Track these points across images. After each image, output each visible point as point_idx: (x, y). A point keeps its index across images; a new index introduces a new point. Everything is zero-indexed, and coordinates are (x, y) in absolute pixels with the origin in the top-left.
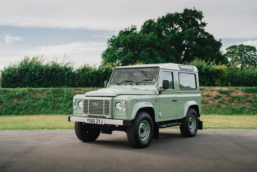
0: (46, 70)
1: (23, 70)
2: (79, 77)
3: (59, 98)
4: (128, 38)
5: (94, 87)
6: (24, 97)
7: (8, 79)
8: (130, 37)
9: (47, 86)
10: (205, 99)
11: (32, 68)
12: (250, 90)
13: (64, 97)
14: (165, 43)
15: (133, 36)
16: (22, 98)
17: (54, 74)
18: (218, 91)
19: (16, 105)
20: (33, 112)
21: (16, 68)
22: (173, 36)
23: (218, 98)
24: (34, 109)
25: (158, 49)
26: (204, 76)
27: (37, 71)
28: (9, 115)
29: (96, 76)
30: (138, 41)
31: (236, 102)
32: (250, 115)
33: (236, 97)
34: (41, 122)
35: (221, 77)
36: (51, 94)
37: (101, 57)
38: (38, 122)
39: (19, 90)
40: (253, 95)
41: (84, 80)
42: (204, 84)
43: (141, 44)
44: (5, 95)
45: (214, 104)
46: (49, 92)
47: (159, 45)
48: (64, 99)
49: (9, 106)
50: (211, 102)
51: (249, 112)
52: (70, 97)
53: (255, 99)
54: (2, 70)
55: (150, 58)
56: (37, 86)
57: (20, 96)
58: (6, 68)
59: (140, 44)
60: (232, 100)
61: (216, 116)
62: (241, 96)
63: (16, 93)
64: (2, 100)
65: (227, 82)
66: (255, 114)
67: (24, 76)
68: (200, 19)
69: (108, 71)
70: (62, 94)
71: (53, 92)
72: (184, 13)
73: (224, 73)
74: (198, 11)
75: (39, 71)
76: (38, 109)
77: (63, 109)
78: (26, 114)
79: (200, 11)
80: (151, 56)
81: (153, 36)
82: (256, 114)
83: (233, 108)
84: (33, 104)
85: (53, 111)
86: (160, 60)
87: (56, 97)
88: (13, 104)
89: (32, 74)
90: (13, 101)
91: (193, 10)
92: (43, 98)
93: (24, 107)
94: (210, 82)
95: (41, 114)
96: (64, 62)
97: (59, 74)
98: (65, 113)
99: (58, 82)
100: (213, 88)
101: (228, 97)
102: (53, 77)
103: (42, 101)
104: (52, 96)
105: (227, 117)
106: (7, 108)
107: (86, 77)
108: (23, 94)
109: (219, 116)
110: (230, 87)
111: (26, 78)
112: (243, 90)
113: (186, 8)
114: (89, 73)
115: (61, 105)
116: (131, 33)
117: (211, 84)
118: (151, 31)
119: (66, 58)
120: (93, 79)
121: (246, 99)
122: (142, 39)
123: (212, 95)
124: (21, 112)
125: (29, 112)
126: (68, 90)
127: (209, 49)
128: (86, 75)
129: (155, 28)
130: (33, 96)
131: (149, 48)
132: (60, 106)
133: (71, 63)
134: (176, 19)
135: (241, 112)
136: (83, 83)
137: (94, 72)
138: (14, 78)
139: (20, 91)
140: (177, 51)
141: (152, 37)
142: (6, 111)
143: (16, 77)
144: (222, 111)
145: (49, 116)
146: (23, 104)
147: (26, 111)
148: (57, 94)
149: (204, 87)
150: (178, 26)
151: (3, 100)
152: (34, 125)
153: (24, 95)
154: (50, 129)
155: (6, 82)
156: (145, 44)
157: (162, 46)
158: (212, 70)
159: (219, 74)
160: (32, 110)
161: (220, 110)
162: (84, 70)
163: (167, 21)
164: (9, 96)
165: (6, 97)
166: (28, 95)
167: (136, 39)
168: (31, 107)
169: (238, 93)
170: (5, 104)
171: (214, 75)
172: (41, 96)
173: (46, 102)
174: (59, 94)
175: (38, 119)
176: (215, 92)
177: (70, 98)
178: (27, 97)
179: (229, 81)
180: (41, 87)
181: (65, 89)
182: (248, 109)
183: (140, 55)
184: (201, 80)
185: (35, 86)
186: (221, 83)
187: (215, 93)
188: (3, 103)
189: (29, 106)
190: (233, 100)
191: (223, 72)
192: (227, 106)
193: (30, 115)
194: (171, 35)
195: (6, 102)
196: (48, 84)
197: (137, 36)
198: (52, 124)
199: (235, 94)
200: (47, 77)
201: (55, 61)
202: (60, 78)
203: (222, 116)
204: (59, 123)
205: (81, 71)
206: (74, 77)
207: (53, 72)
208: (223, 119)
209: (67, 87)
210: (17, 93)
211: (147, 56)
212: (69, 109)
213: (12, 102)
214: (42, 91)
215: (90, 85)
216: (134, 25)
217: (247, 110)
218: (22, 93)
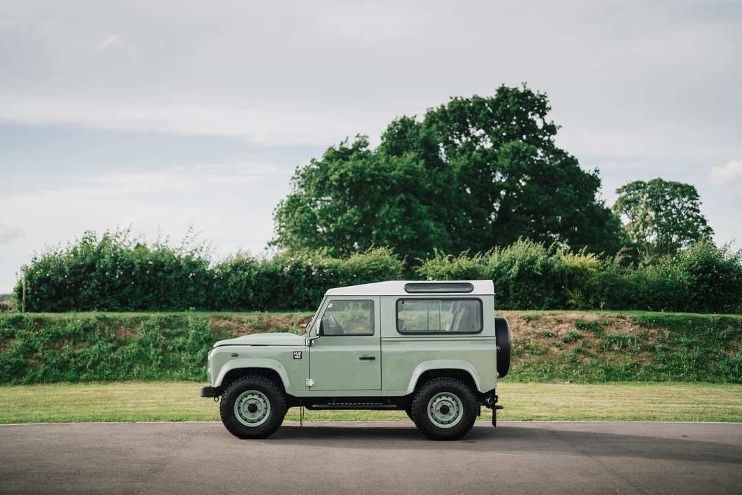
0: (140, 268)
1: (81, 267)
2: (223, 285)
3: (176, 339)
4: (349, 170)
5: (262, 310)
6: (89, 335)
7: (42, 288)
8: (354, 167)
9: (142, 308)
10: (540, 344)
11: (104, 262)
12: (651, 321)
13: (188, 338)
14: (445, 181)
15: (360, 163)
16: (82, 339)
17: (160, 277)
18: (574, 322)
19: (71, 358)
20: (111, 374)
21: (62, 261)
22: (467, 162)
23: (573, 342)
24: (116, 367)
25: (427, 197)
26: (540, 282)
27: (118, 270)
28: (53, 382)
29: (266, 282)
30: (372, 176)
31: (617, 352)
32: (649, 384)
33: (618, 338)
34: (144, 401)
35: (584, 285)
36: (156, 329)
37: (274, 217)
38: (137, 401)
39: (75, 319)
40: (659, 332)
41: (237, 293)
42: (541, 302)
43: (380, 184)
44: (42, 331)
45: (563, 355)
46: (152, 323)
47: (430, 187)
48: (190, 341)
49: (52, 360)
50: (556, 351)
51: (647, 375)
52: (203, 337)
53: (663, 341)
54: (28, 265)
55: (404, 223)
56: (117, 306)
57: (77, 334)
58: (37, 261)
59: (379, 187)
60: (606, 344)
61: (566, 387)
62: (628, 335)
63: (67, 327)
64: (34, 345)
65: (598, 299)
66: (660, 381)
67: (83, 282)
68: (542, 115)
69: (298, 269)
70: (184, 329)
71: (160, 324)
72: (498, 99)
73: (590, 275)
74: (536, 94)
75: (122, 268)
76: (125, 368)
77: (187, 368)
78: (95, 379)
79: (542, 93)
80: (407, 217)
81: (414, 163)
82: (663, 381)
83: (609, 366)
84: (112, 354)
85: (163, 372)
86: (434, 229)
87: (168, 336)
88: (63, 354)
89: (105, 277)
90: (62, 348)
91: (521, 90)
92: (136, 340)
93: (89, 363)
94: (556, 298)
95: (132, 380)
96: (186, 245)
97: (172, 277)
98: (192, 378)
99: (171, 296)
100: (562, 314)
101: (599, 338)
102: (159, 284)
103: (132, 348)
104: (158, 334)
105: (591, 389)
106: (47, 364)
107: (242, 285)
108: (86, 330)
109: (573, 385)
110: (602, 313)
111: (89, 286)
112: (635, 320)
113: (503, 85)
114: (249, 274)
115: (182, 358)
116: (355, 154)
117: (558, 304)
118: (407, 149)
119: (191, 235)
120: (260, 290)
121: (642, 343)
122: (382, 172)
123: (559, 333)
124: (84, 376)
125: (103, 374)
126: (198, 319)
127: (566, 196)
128: (241, 280)
129: (418, 139)
130: (110, 335)
131: (402, 195)
132: (180, 359)
133: (204, 250)
134: (477, 114)
135: (627, 376)
136: (234, 300)
137: (262, 272)
138: (57, 285)
139: (79, 321)
140: (477, 201)
141: (411, 167)
142: (45, 373)
143: (64, 283)
144: (581, 373)
145: (154, 386)
146: (86, 354)
147: (95, 373)
148: (172, 329)
149: (540, 313)
150: (482, 131)
151: (37, 345)
152: (132, 410)
153: (88, 331)
154: (173, 421)
155: (37, 296)
156: (393, 185)
157: (437, 188)
158: (560, 267)
159: (578, 279)
160: (111, 371)
161: (577, 370)
162: (238, 268)
163: (452, 118)
164: (49, 333)
165: (42, 336)
166: (98, 332)
167: (369, 172)
168: (108, 362)
169: (622, 329)
170: (41, 354)
171: (566, 281)
172: (132, 335)
173: (144, 349)
174: (176, 328)
175: (131, 393)
176: (567, 325)
177: (204, 339)
178: (97, 337)
179: (603, 296)
180: (127, 311)
181: (190, 316)
182: (646, 368)
183: (377, 215)
184: (534, 292)
185: (112, 307)
186: (583, 300)
187: (565, 328)
188: (36, 351)
189: (102, 360)
190: (610, 345)
191: (588, 274)
192: (595, 362)
193: (105, 384)
194: (462, 157)
195: (42, 350)
196: (144, 302)
197: (372, 163)
198: (172, 408)
199: (615, 331)
200: (143, 284)
201: (163, 245)
202: (175, 286)
203: (582, 386)
204: (187, 404)
205: (229, 270)
206: (210, 283)
207: (158, 271)
208: (578, 396)
209: (194, 311)
210: (70, 327)
211: (396, 217)
212: (202, 367)
213: (58, 349)
214: (131, 322)
215: (253, 305)
216: (361, 135)
217: (642, 371)
218: (83, 325)
